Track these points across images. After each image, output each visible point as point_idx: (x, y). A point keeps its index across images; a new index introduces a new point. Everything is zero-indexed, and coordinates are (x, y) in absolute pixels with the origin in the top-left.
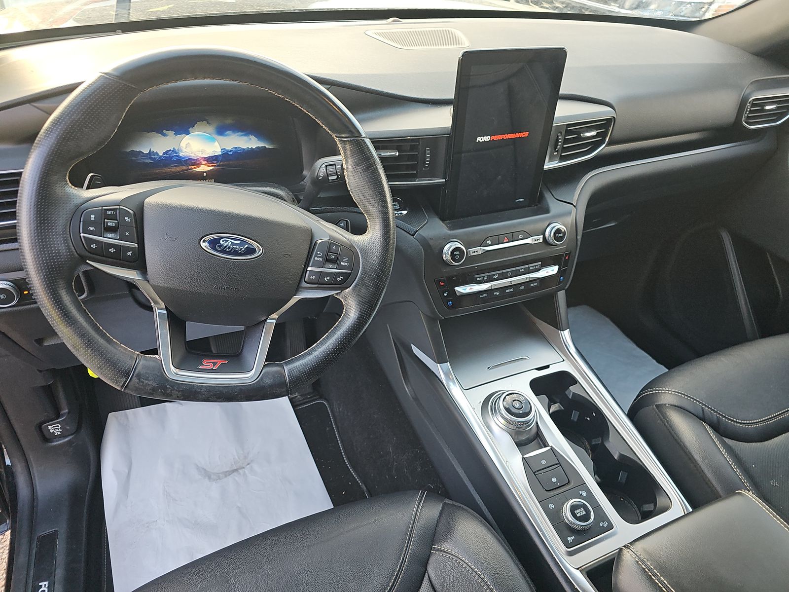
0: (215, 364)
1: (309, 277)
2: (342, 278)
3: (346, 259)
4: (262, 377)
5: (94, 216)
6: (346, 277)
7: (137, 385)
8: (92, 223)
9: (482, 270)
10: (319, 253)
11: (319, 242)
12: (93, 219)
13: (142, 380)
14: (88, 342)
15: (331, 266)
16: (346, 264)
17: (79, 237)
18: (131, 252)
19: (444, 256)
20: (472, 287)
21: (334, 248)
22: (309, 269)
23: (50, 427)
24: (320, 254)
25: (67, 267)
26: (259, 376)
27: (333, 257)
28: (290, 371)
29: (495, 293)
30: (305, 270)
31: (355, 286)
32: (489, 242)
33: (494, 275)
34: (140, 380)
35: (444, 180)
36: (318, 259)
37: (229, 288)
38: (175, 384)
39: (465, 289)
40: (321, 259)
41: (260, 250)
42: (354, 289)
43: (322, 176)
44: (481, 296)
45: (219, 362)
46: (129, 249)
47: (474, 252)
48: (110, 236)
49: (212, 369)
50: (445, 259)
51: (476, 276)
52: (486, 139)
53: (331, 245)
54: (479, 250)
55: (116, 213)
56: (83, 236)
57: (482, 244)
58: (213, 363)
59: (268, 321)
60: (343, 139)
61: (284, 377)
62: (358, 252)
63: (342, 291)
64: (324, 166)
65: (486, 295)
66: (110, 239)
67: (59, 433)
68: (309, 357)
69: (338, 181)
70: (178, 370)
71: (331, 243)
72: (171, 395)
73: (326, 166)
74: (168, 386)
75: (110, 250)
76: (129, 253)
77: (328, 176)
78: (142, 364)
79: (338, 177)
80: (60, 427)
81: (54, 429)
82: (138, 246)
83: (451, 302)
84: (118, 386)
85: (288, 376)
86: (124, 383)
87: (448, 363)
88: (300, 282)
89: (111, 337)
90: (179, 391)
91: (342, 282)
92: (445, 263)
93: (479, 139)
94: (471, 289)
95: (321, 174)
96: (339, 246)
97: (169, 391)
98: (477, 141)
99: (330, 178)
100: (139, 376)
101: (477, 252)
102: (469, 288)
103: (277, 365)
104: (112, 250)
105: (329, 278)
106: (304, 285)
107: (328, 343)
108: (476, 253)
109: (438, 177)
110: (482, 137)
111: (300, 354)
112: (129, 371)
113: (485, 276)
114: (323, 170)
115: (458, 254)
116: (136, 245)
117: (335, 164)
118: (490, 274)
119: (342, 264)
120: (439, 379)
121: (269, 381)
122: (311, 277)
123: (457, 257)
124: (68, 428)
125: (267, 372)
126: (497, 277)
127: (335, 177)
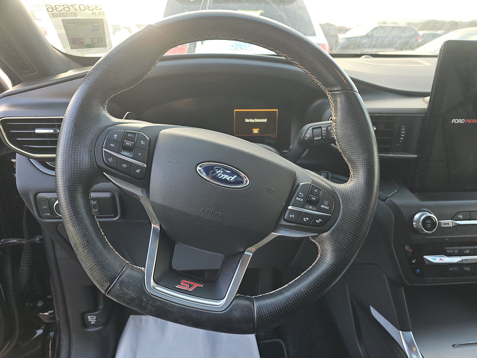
0: (191, 286)
1: (289, 215)
2: (321, 220)
3: (326, 202)
4: (231, 307)
5: (116, 136)
6: (326, 220)
7: (118, 293)
8: (113, 141)
9: (452, 243)
10: (300, 193)
11: (301, 184)
12: (115, 138)
13: (123, 288)
14: (87, 243)
15: (311, 207)
16: (326, 207)
17: (101, 151)
18: (139, 170)
19: (414, 223)
20: (442, 258)
21: (316, 191)
22: (290, 207)
23: (89, 317)
24: (301, 195)
25: (86, 174)
26: (229, 306)
27: (314, 199)
28: (259, 308)
29: (465, 269)
30: (285, 208)
31: (333, 231)
32: (461, 217)
33: (465, 250)
34: (121, 288)
35: (416, 156)
36: (299, 199)
37: (215, 213)
38: (152, 299)
39: (435, 259)
40: (302, 200)
41: (247, 181)
42: (332, 234)
43: (308, 137)
44: (451, 269)
45: (196, 285)
46: (139, 167)
47: (445, 224)
48: (125, 154)
49: (187, 290)
50: (415, 226)
51: (446, 248)
52: (460, 121)
53: (313, 188)
54: (450, 223)
55: (135, 136)
56: (104, 151)
57: (454, 217)
58: (189, 285)
59: (246, 253)
60: (335, 93)
61: (253, 313)
62: (339, 197)
63: (319, 234)
64: (311, 128)
65: (456, 269)
66: (125, 156)
67: (94, 323)
68: (280, 297)
69: (322, 142)
70: (155, 285)
71: (313, 186)
72: (145, 309)
73: (313, 129)
74: (144, 299)
75: (123, 165)
76: (138, 171)
77: (313, 137)
78: (127, 273)
79: (322, 138)
80: (95, 318)
81: (92, 319)
82: (147, 166)
83: (418, 270)
84: (103, 289)
85: (257, 313)
86: (108, 288)
87: (411, 332)
88: (279, 219)
89: (109, 244)
90: (153, 306)
91: (320, 224)
92: (416, 231)
93: (454, 121)
94: (441, 259)
95: (308, 135)
96: (321, 190)
97: (144, 304)
98: (452, 122)
99: (315, 139)
100: (122, 283)
101: (448, 224)
102: (439, 258)
103: (248, 299)
104: (124, 166)
105: (308, 219)
106: (283, 222)
107: (300, 286)
108: (447, 226)
109: (411, 153)
110: (457, 120)
111: (271, 293)
112: (114, 277)
113: (456, 249)
114: (310, 131)
115: (430, 223)
116: (145, 165)
117: (321, 127)
118: (462, 248)
119: (322, 206)
120: (400, 347)
121: (237, 314)
122: (291, 216)
123: (429, 226)
124: (100, 320)
125: (237, 305)
126: (468, 252)
127: (320, 138)
